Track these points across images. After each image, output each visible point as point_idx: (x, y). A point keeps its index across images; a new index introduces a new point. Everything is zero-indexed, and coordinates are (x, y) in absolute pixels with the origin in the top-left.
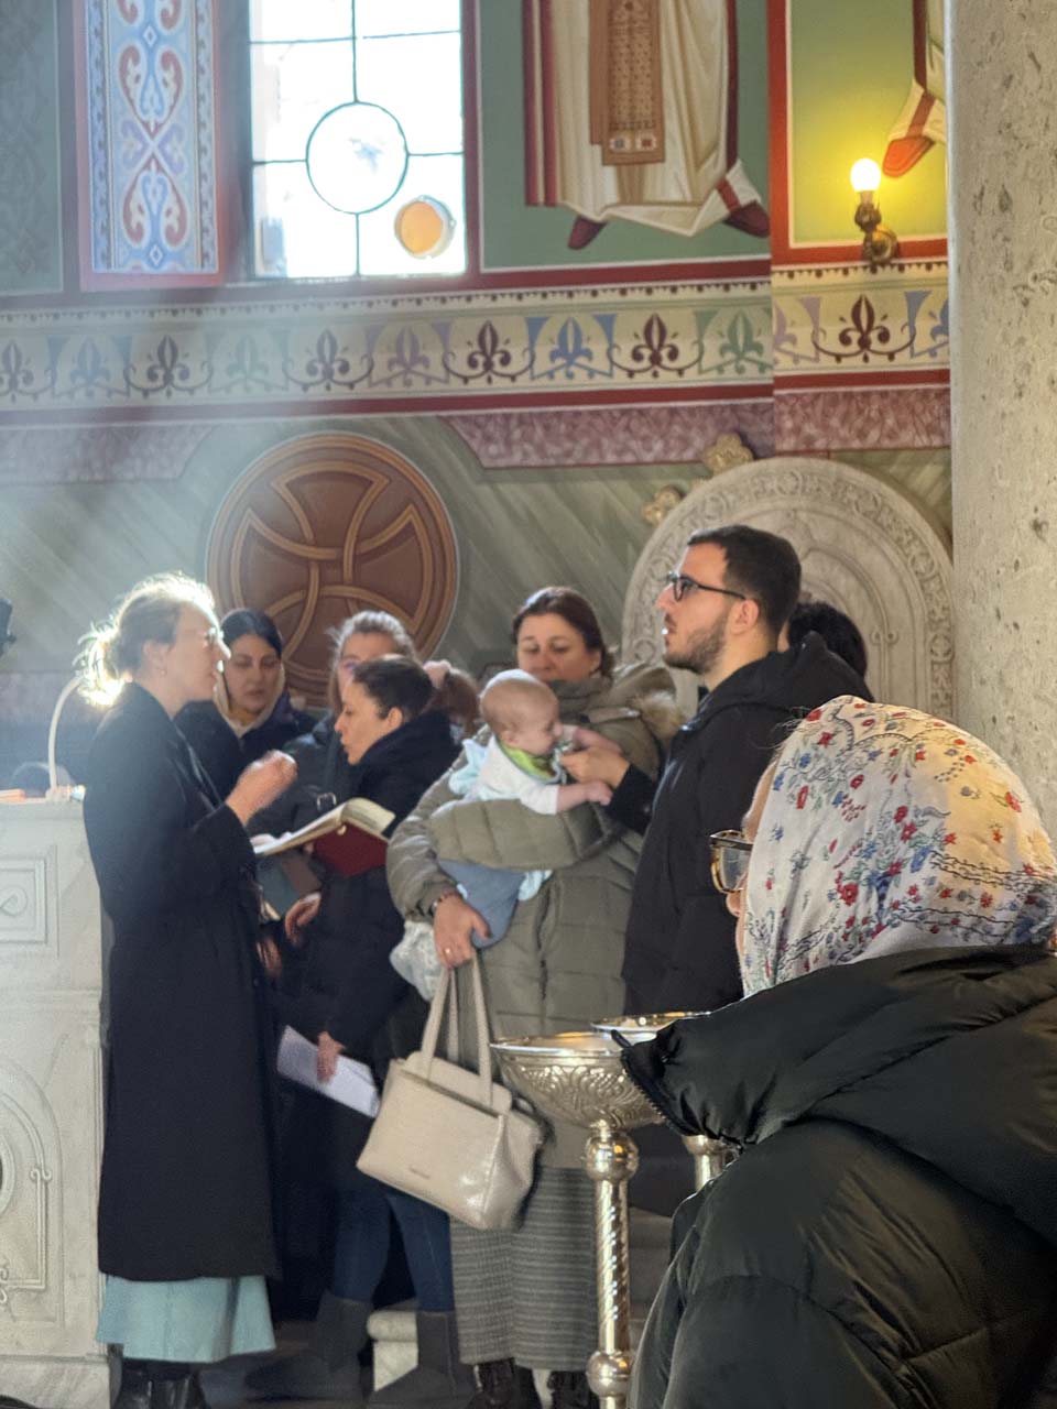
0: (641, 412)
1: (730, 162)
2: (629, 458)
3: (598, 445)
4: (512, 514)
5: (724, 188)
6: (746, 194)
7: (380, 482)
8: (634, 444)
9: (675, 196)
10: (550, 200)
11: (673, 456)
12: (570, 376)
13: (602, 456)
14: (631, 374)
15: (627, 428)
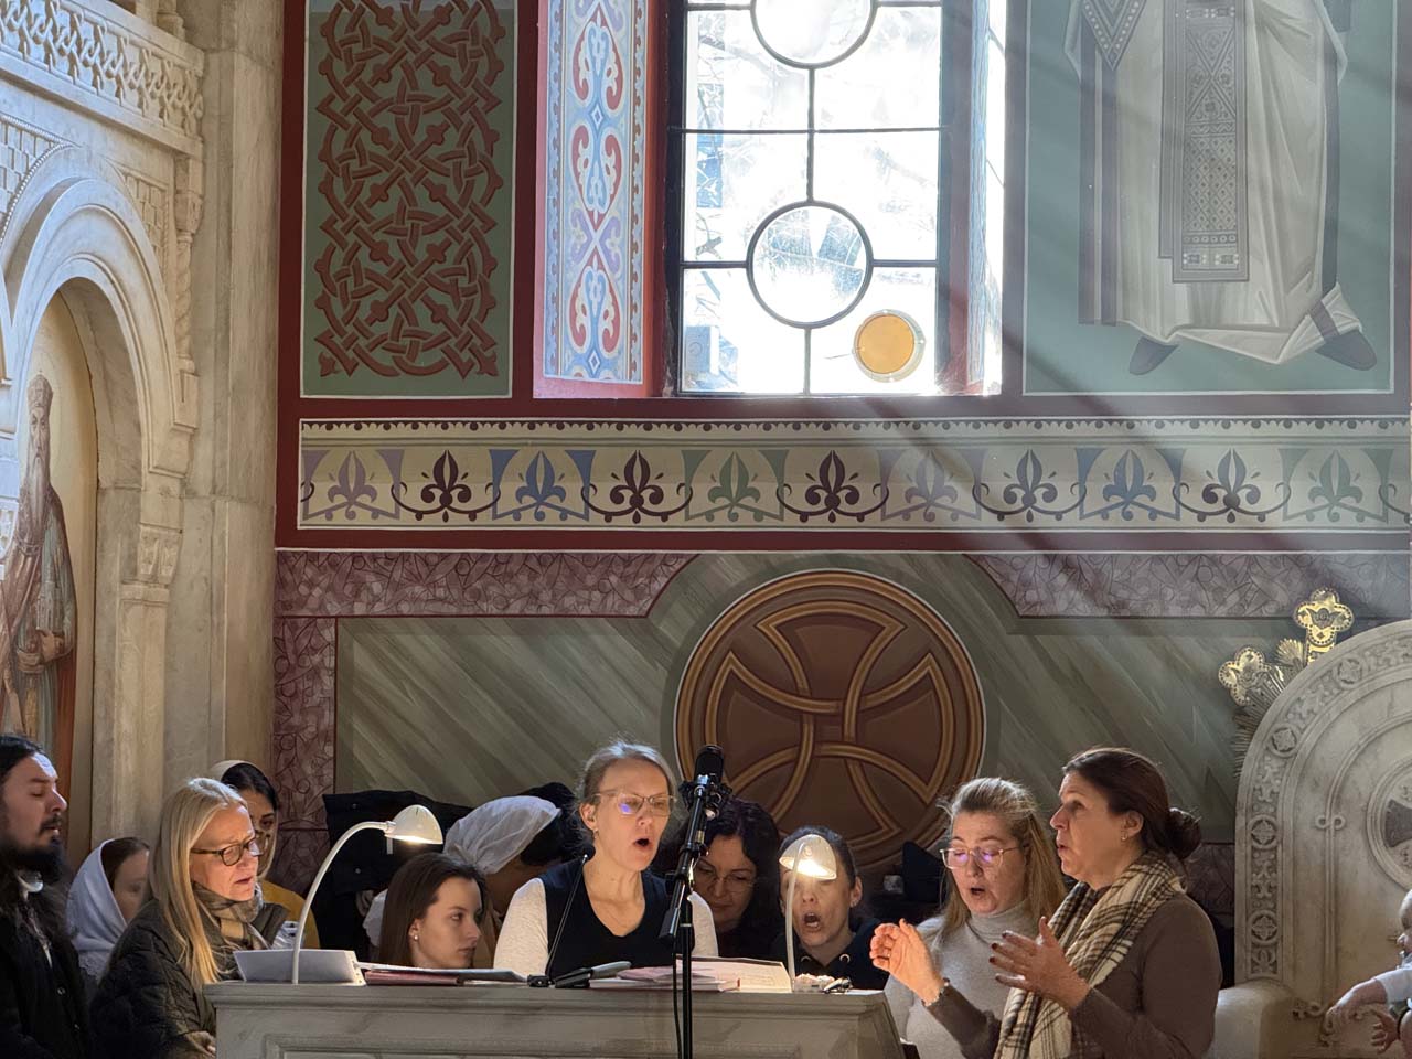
0: (1212, 559)
1: (1327, 287)
2: (1196, 611)
3: (1161, 596)
4: (1052, 668)
5: (1319, 314)
6: (1345, 321)
7: (891, 628)
8: (1203, 596)
9: (1261, 320)
10: (1109, 318)
11: (1249, 611)
12: (1128, 516)
13: (1165, 609)
14: (1202, 516)
15: (1196, 577)
